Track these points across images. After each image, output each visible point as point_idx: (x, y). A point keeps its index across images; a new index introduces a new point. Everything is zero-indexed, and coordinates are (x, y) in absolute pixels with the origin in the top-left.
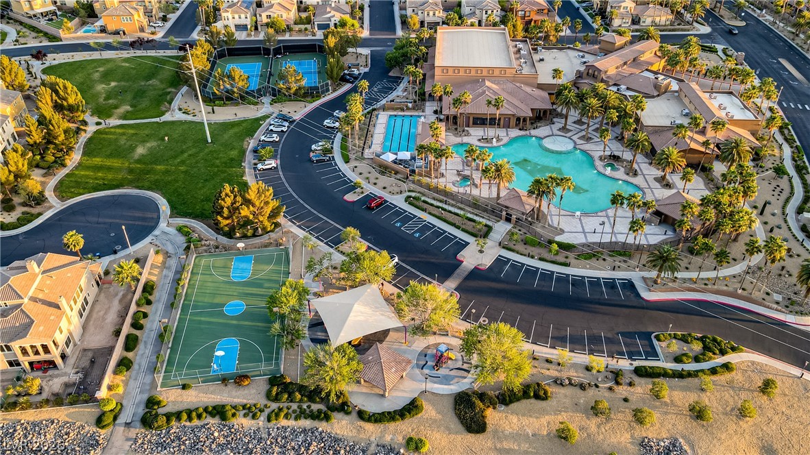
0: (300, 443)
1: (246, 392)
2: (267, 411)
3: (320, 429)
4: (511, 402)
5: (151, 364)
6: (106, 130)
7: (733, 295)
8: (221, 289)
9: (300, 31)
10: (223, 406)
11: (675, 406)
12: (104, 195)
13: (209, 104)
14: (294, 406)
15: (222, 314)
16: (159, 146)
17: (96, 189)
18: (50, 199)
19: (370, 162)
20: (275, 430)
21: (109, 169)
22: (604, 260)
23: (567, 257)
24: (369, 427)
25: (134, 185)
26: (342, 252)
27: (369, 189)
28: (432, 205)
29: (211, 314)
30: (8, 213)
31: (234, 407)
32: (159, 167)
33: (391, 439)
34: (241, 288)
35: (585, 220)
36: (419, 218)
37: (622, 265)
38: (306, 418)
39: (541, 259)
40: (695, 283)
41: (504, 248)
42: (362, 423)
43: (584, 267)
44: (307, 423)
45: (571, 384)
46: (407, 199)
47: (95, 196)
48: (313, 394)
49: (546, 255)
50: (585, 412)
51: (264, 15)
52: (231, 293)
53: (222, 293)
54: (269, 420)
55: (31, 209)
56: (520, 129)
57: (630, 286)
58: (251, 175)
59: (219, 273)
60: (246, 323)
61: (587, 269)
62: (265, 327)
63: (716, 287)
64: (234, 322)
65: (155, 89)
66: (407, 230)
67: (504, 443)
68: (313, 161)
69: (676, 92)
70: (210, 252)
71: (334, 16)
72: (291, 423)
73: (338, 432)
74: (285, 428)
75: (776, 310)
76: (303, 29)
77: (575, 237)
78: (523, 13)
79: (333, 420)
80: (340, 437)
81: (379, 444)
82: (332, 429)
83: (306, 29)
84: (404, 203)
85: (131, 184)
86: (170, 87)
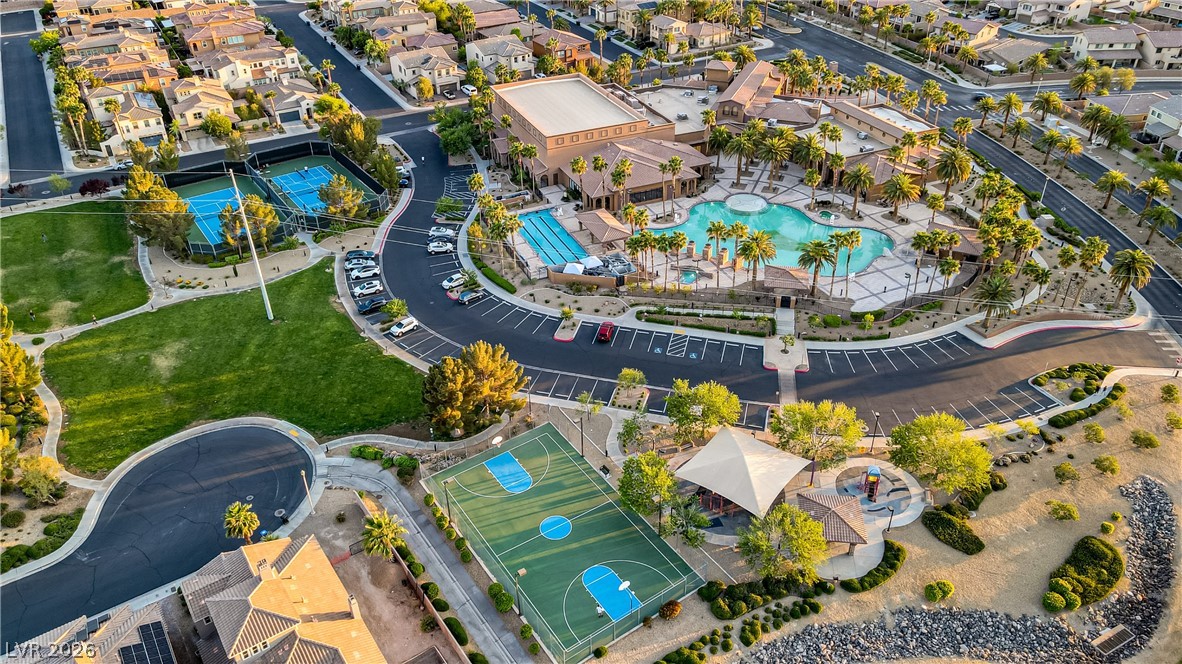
0: (805, 654)
1: (683, 624)
2: (735, 635)
3: (816, 626)
4: (978, 504)
5: (511, 648)
6: (66, 347)
7: (1057, 316)
8: (510, 511)
9: (256, 129)
10: (679, 652)
11: (1113, 445)
12: (166, 446)
13: (214, 264)
14: (761, 613)
15: (544, 543)
16: (190, 346)
17: (142, 442)
18: (71, 483)
19: (546, 283)
20: (764, 651)
21: (134, 405)
22: (917, 319)
23: (881, 328)
24: (866, 596)
25: (206, 416)
26: (625, 406)
27: (580, 318)
28: (678, 314)
29: (531, 548)
30: (15, 530)
31: (692, 647)
32: (224, 378)
33: (902, 600)
34: (537, 499)
35: (862, 280)
36: (675, 335)
37: (937, 318)
38: (787, 620)
39: (854, 339)
40: (1018, 315)
41: (804, 339)
42: (854, 597)
43: (904, 334)
44: (792, 627)
45: (1013, 461)
46: (639, 316)
47: (152, 453)
48: (771, 587)
49: (859, 333)
50: (1048, 484)
51: (189, 114)
52: (529, 511)
53: (516, 516)
54: (747, 643)
55: (52, 509)
56: (688, 197)
57: (961, 339)
58: (391, 347)
59: (484, 492)
60: (592, 540)
61: (907, 334)
62: (624, 535)
63: (1038, 313)
64: (574, 545)
65: (89, 265)
66: (677, 353)
67: (1011, 550)
68: (464, 304)
69: (829, 115)
70: (441, 469)
71: (303, 98)
72: (774, 635)
73: (838, 619)
74: (773, 644)
75: (1101, 319)
76: (260, 125)
77: (870, 303)
78: (563, 53)
79: (823, 608)
80: (845, 624)
81: (894, 611)
82: (829, 618)
83: (265, 125)
84: (639, 322)
85: (196, 416)
86: (113, 253)
